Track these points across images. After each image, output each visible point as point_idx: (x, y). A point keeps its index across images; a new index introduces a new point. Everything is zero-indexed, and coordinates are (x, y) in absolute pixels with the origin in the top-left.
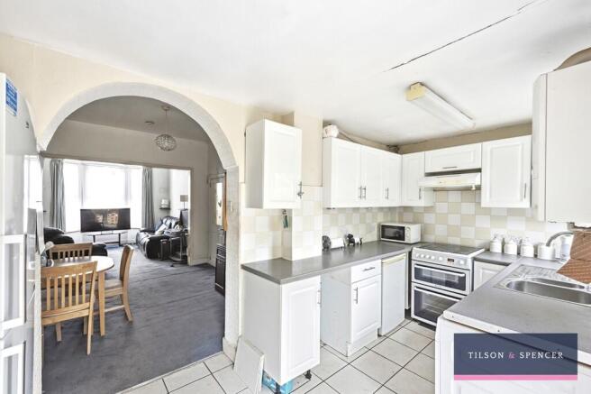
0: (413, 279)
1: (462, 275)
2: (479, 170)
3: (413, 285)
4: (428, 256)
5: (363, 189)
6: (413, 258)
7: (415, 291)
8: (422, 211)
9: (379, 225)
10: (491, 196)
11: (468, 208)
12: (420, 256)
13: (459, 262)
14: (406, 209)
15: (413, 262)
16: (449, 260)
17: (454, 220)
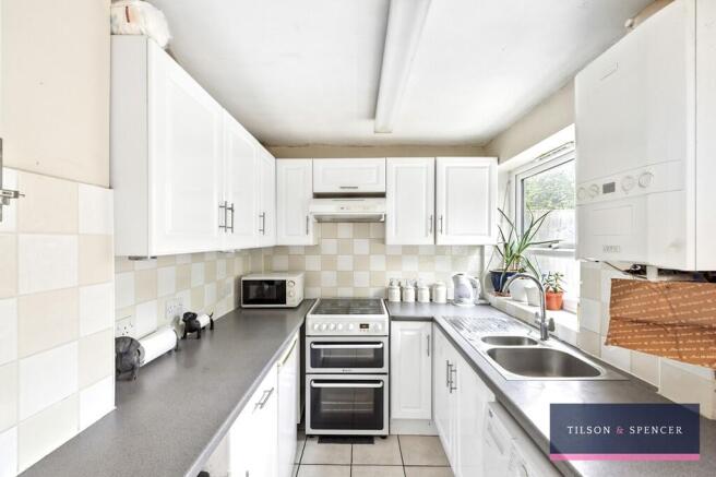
0: (309, 369)
1: (380, 346)
2: (382, 195)
3: (308, 378)
4: (332, 326)
5: (228, 209)
6: (309, 332)
7: (312, 388)
8: (302, 252)
9: (238, 280)
10: (397, 231)
11: (362, 246)
12: (319, 329)
13: (376, 327)
14: (278, 249)
15: (308, 341)
16: (361, 326)
17: (345, 263)
